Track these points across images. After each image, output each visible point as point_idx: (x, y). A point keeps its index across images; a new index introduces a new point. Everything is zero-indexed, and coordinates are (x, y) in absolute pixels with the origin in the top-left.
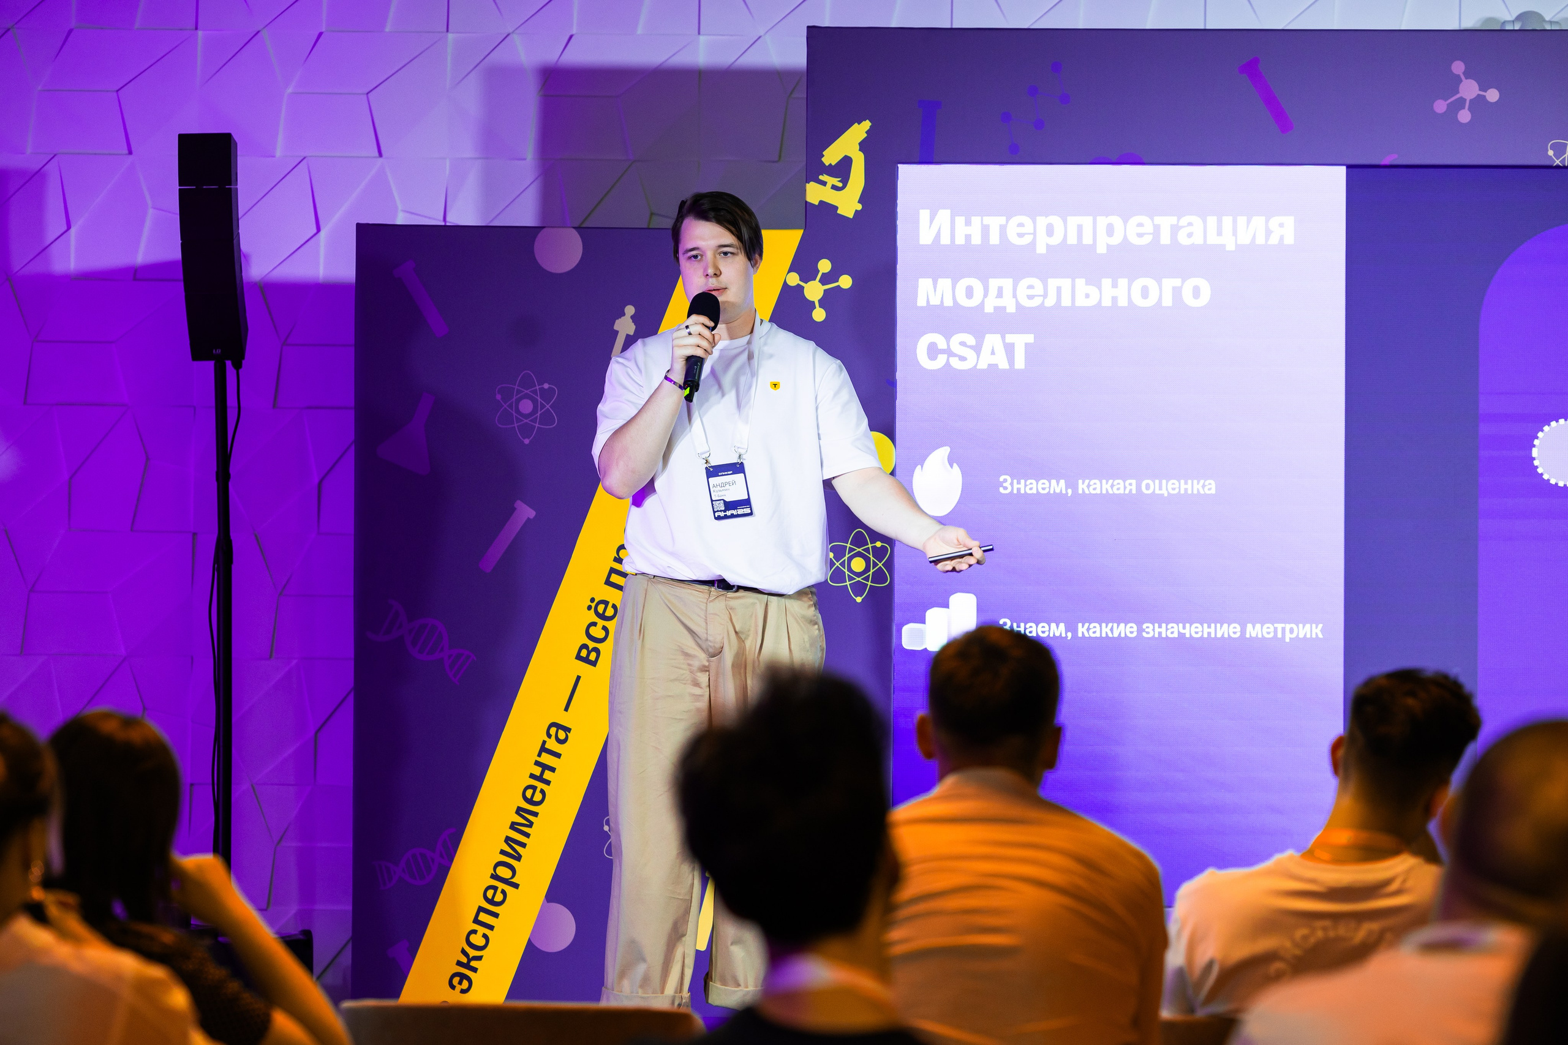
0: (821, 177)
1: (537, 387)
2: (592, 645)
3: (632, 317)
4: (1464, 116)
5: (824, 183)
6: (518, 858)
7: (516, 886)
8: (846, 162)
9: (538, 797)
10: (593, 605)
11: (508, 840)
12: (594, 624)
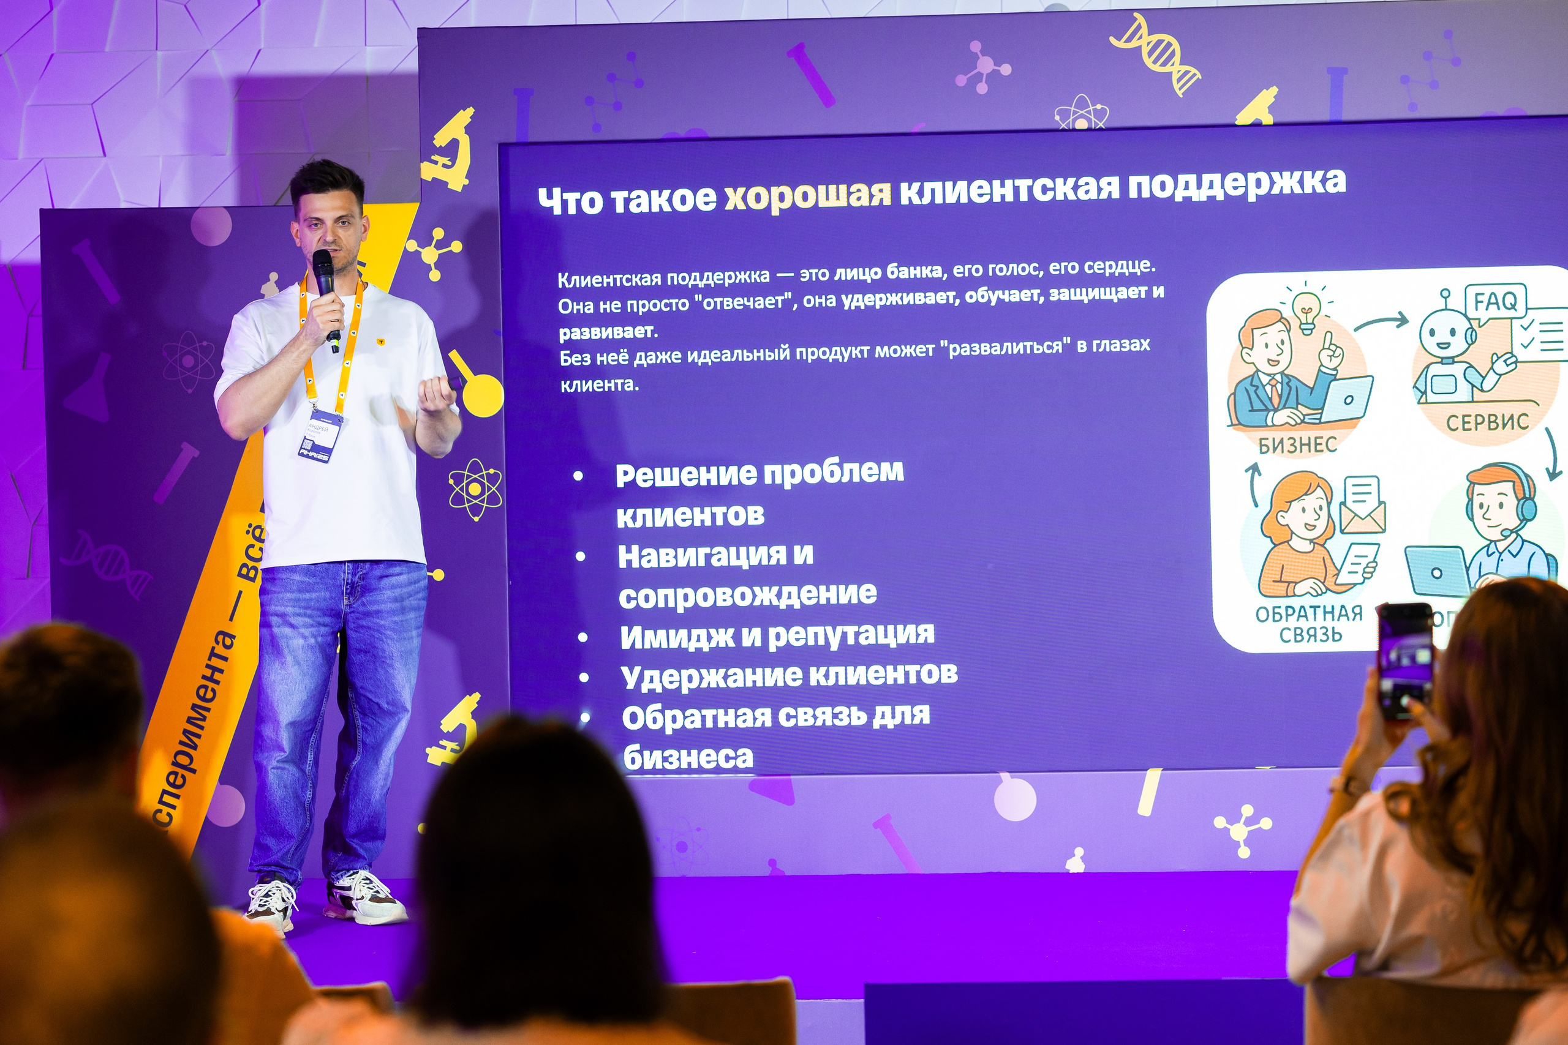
0: (433, 157)
1: (198, 345)
2: (251, 564)
3: (276, 282)
4: (982, 88)
5: (436, 163)
6: (195, 747)
7: (194, 771)
8: (454, 144)
9: (209, 695)
10: (251, 530)
11: (185, 732)
12: (252, 546)
